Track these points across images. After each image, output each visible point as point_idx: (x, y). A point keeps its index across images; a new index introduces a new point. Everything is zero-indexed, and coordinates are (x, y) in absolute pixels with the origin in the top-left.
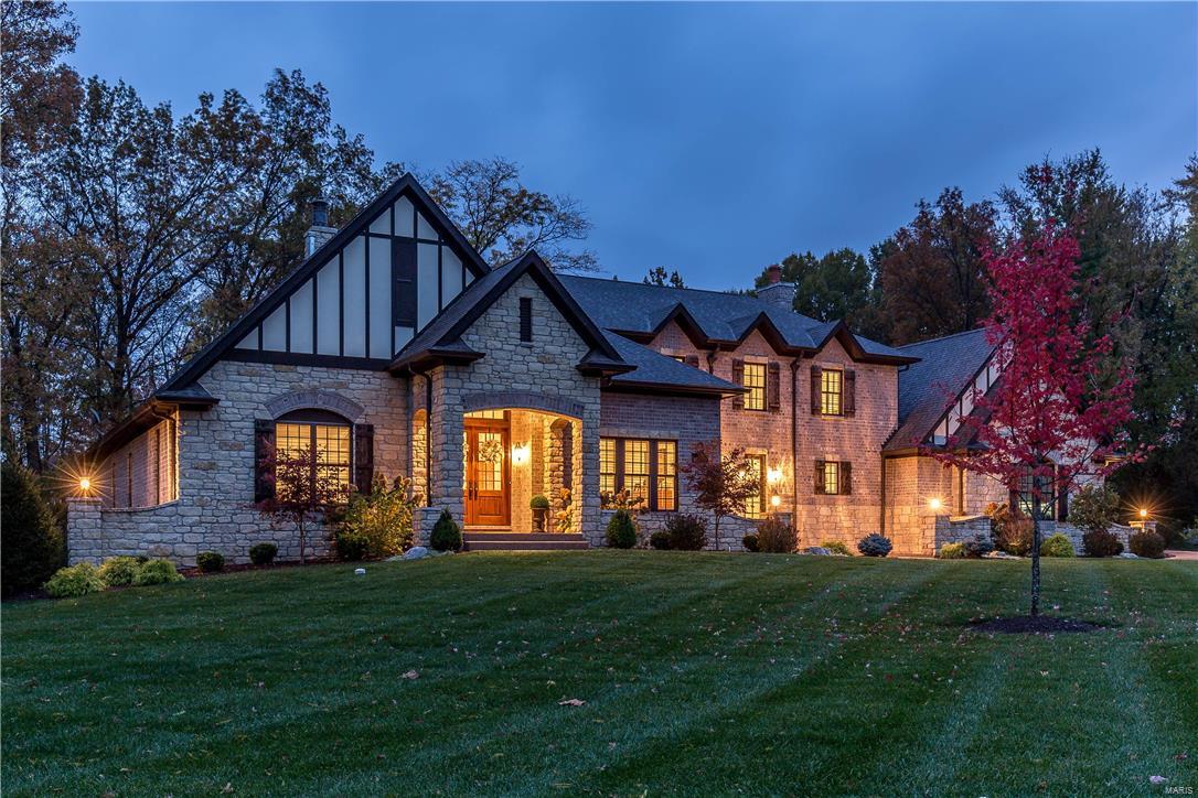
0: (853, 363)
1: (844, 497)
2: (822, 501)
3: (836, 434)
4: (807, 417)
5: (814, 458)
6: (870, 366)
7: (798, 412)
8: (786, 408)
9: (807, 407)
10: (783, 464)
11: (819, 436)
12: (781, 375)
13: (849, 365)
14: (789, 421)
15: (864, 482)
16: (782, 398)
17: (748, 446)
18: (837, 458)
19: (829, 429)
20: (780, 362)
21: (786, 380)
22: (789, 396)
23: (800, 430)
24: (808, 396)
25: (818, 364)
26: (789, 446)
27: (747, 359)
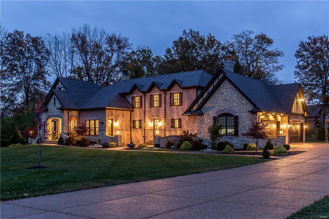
0: (182, 90)
1: (179, 129)
2: (173, 130)
3: (178, 111)
4: (169, 107)
5: (171, 118)
6: (187, 90)
7: (166, 106)
8: (163, 105)
9: (169, 104)
10: (163, 120)
11: (172, 112)
12: (162, 97)
13: (181, 91)
14: (164, 109)
15: (185, 124)
16: (162, 103)
17: (154, 116)
18: (177, 118)
19: (175, 110)
20: (162, 93)
21: (163, 98)
22: (164, 102)
23: (167, 111)
24: (169, 101)
25: (172, 92)
26: (164, 116)
27: (153, 94)
